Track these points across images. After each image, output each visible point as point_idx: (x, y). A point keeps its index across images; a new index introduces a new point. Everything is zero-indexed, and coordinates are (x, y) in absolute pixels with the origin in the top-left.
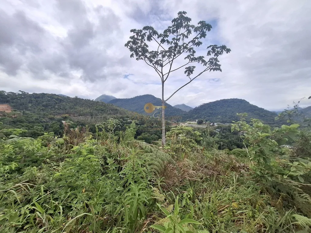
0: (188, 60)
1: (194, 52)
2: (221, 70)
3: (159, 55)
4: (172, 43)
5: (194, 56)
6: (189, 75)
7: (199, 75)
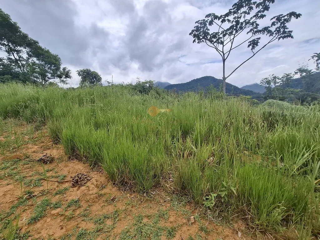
1: (257, 25)
2: (292, 37)
5: (258, 29)
6: (253, 48)
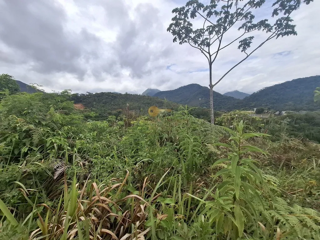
0: (243, 30)
1: (252, 17)
2: (295, 33)
3: (205, 32)
4: (221, 14)
5: (252, 23)
6: (244, 49)
7: (260, 46)
